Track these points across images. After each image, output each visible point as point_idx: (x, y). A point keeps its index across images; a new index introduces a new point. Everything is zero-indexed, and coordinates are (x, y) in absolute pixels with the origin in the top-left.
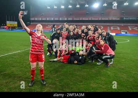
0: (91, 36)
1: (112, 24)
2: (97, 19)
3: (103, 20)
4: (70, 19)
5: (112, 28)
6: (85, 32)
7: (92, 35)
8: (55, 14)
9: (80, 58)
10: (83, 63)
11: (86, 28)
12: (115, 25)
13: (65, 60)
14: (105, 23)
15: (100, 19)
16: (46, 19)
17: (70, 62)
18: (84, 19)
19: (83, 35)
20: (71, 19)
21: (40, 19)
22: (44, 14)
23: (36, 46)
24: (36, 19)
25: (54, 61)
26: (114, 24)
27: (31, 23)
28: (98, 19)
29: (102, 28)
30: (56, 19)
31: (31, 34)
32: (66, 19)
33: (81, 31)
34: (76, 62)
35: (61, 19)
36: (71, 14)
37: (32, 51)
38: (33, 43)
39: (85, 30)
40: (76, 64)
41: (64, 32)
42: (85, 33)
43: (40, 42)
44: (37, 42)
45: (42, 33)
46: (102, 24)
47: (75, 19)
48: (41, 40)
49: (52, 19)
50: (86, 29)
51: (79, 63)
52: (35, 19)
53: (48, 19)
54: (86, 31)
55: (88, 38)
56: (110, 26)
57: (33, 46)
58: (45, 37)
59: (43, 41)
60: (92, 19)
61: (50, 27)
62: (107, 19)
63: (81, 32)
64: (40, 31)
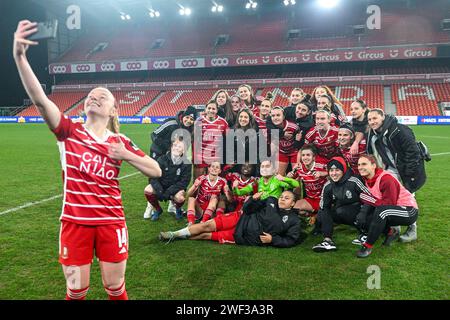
0: (323, 132)
1: (402, 77)
2: (336, 58)
3: (362, 62)
4: (220, 62)
5: (402, 95)
6: (298, 116)
7: (329, 128)
8: (154, 44)
9: (285, 219)
10: (297, 243)
11: (304, 101)
12: (414, 81)
13: (220, 233)
14: (369, 72)
15: (349, 57)
16: (118, 65)
17: (246, 239)
18: (281, 61)
19: (289, 129)
20: (222, 64)
21: (93, 69)
22: (105, 45)
23: (88, 188)
24: (74, 69)
25: (178, 239)
26: (410, 77)
27: (53, 87)
28: (342, 56)
29: (360, 93)
30: (160, 65)
31: (64, 132)
32: (201, 63)
33: (280, 111)
34: (267, 237)
35: (179, 64)
36: (221, 41)
37: (69, 210)
38: (72, 172)
39: (301, 110)
40: (268, 245)
41: (211, 119)
42: (299, 120)
43: (106, 171)
44: (92, 168)
45: (113, 130)
46: (359, 78)
47: (240, 62)
48: (109, 160)
49: (144, 66)
50: (302, 106)
51: (280, 241)
52: (69, 68)
53: (124, 67)
54: (304, 113)
55: (313, 138)
56: (394, 87)
57: (72, 185)
58: (129, 146)
59: (117, 164)
60: (312, 57)
61: (137, 99)
62: (381, 56)
63: (281, 117)
64: (102, 116)
